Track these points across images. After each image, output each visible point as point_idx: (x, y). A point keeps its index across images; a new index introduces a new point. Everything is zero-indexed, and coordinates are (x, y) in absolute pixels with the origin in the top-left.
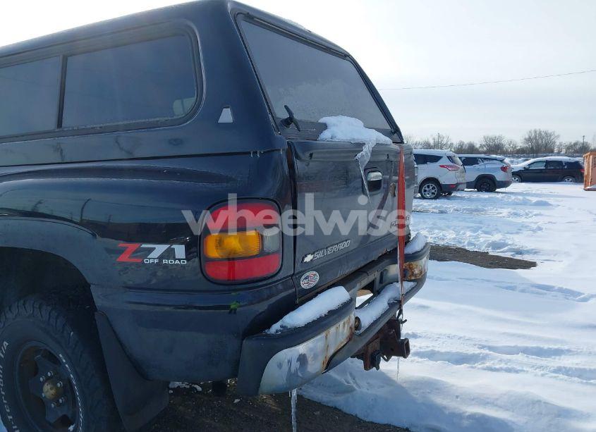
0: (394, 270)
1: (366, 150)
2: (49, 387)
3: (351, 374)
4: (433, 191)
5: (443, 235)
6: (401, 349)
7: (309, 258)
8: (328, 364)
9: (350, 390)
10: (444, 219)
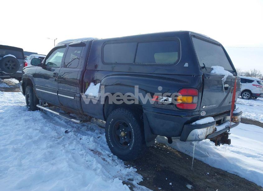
0: (229, 118)
1: (225, 77)
2: (123, 133)
3: (207, 152)
4: (248, 96)
5: (250, 115)
6: (228, 142)
7: (204, 107)
8: (206, 137)
9: (206, 156)
10: (251, 108)
